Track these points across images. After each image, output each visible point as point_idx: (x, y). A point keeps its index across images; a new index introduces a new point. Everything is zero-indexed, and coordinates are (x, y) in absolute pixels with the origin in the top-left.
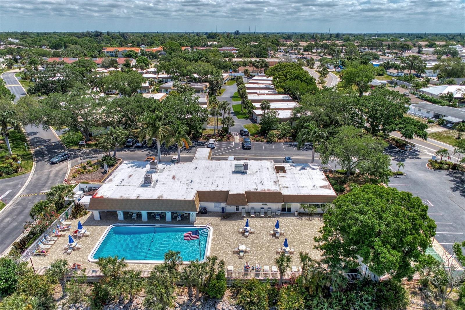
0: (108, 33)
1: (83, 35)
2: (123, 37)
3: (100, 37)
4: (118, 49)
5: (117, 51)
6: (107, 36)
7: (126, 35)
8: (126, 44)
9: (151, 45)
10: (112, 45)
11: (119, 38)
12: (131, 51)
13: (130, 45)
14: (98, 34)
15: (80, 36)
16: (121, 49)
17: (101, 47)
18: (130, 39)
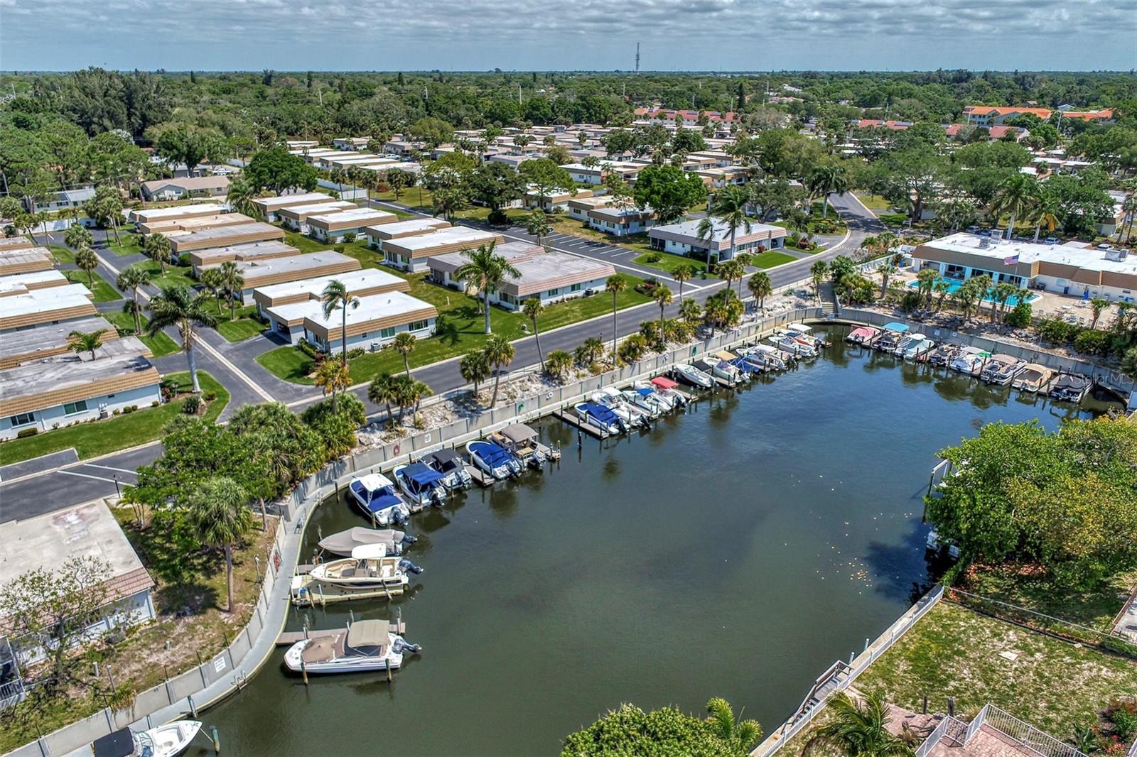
0: (986, 76)
1: (927, 79)
2: (1022, 84)
3: (964, 84)
4: (998, 110)
5: (995, 114)
6: (982, 82)
7: (1030, 79)
8: (1023, 101)
9: (1087, 105)
10: (987, 102)
11: (1010, 87)
12: (1028, 115)
13: (1031, 102)
14: (962, 78)
15: (921, 81)
16: (1004, 111)
17: (963, 105)
18: (1036, 90)
